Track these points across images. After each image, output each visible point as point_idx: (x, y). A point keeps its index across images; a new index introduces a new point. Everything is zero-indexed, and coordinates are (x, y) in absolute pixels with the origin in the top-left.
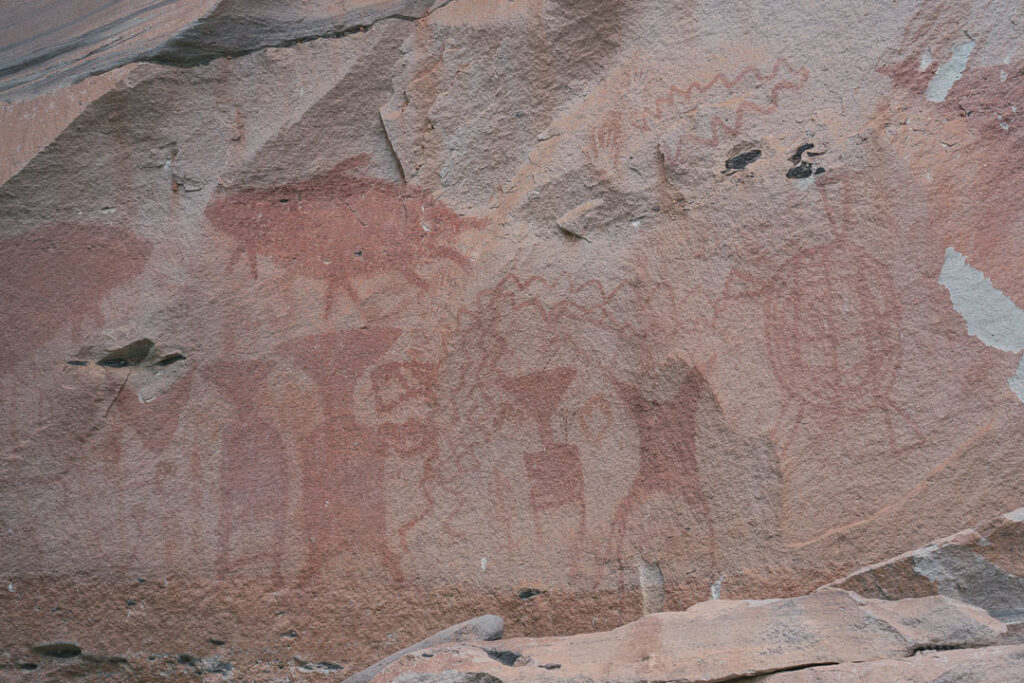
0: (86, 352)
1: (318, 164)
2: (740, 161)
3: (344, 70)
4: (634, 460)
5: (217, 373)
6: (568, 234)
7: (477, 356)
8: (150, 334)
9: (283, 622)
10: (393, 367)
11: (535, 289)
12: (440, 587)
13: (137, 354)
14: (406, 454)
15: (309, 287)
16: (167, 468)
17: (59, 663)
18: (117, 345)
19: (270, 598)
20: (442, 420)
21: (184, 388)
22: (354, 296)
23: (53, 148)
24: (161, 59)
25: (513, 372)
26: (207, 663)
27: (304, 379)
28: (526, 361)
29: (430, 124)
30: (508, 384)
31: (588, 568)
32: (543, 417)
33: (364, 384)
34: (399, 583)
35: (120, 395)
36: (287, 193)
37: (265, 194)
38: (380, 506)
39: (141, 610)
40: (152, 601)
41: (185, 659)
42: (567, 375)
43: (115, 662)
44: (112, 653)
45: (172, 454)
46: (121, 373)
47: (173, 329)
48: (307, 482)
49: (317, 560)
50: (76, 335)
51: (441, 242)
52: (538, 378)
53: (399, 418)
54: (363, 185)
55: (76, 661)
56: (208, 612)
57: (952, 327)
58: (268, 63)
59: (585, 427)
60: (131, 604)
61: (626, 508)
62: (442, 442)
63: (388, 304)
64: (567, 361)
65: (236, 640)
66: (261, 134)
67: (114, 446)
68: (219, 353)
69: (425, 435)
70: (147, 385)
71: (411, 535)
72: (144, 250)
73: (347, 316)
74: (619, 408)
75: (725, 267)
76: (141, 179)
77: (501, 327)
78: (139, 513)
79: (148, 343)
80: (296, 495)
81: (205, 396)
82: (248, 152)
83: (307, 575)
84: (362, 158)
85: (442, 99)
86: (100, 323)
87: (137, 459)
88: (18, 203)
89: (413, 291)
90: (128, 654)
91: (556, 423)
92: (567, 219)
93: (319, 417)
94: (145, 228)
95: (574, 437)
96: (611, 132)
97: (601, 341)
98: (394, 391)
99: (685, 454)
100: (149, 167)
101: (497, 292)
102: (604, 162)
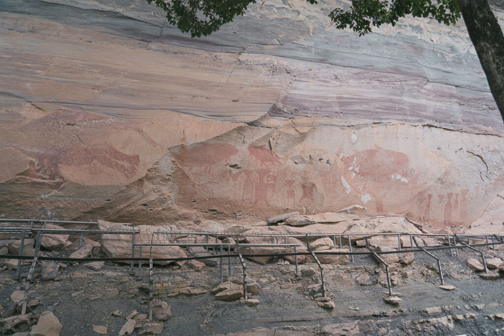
0: (228, 164)
1: (261, 144)
2: (320, 160)
3: (268, 133)
4: (303, 194)
5: (245, 171)
6: (296, 163)
7: (283, 176)
8: (238, 164)
9: (251, 209)
10: (269, 175)
11: (291, 169)
12: (274, 207)
13: (234, 166)
14: (271, 188)
15: (259, 162)
16: (236, 184)
17: (212, 212)
18: (233, 164)
19: (249, 206)
20: (276, 184)
21: (240, 173)
22: (265, 164)
23: (229, 132)
24: (248, 124)
25: (287, 179)
26: (238, 214)
27: (257, 175)
28: (288, 178)
29: (277, 143)
30: (286, 181)
31: (296, 206)
32: (290, 186)
33: (266, 177)
34: (268, 206)
35: (230, 172)
36: (256, 147)
37: (254, 147)
38: (266, 195)
39: (228, 205)
40: (231, 204)
41: (234, 214)
42: (294, 181)
43: (222, 213)
44: (222, 211)
45: (237, 182)
46: (231, 168)
47: (241, 163)
48: (256, 190)
49: (257, 201)
50: (226, 161)
51: (277, 160)
52: (290, 181)
53: (270, 183)
54: (265, 149)
55: (215, 212)
56: (240, 207)
57: (342, 184)
58: (259, 128)
59: (295, 188)
60: (227, 204)
61: (301, 199)
62: (276, 187)
63: (270, 167)
64: (294, 179)
65: (243, 211)
66: (256, 138)
67: (228, 179)
68: (246, 168)
69: (273, 186)
70: (234, 171)
71: (270, 199)
72: (238, 151)
73: (264, 167)
74: (300, 187)
75: (318, 172)
76: (239, 140)
77: (286, 173)
78: (230, 190)
79: (237, 165)
80: (254, 192)
81: (243, 174)
82: (254, 140)
83: (255, 203)
84: (265, 145)
85: (279, 141)
86: (230, 160)
87: (231, 182)
88: (220, 138)
89: (273, 166)
90: (225, 212)
91: (292, 187)
92: (296, 161)
93: (259, 181)
94: (238, 147)
95: (294, 189)
96: (303, 152)
97: (299, 178)
98: (269, 179)
99: (311, 194)
100: (240, 138)
101: (286, 168)
102: (302, 155)
